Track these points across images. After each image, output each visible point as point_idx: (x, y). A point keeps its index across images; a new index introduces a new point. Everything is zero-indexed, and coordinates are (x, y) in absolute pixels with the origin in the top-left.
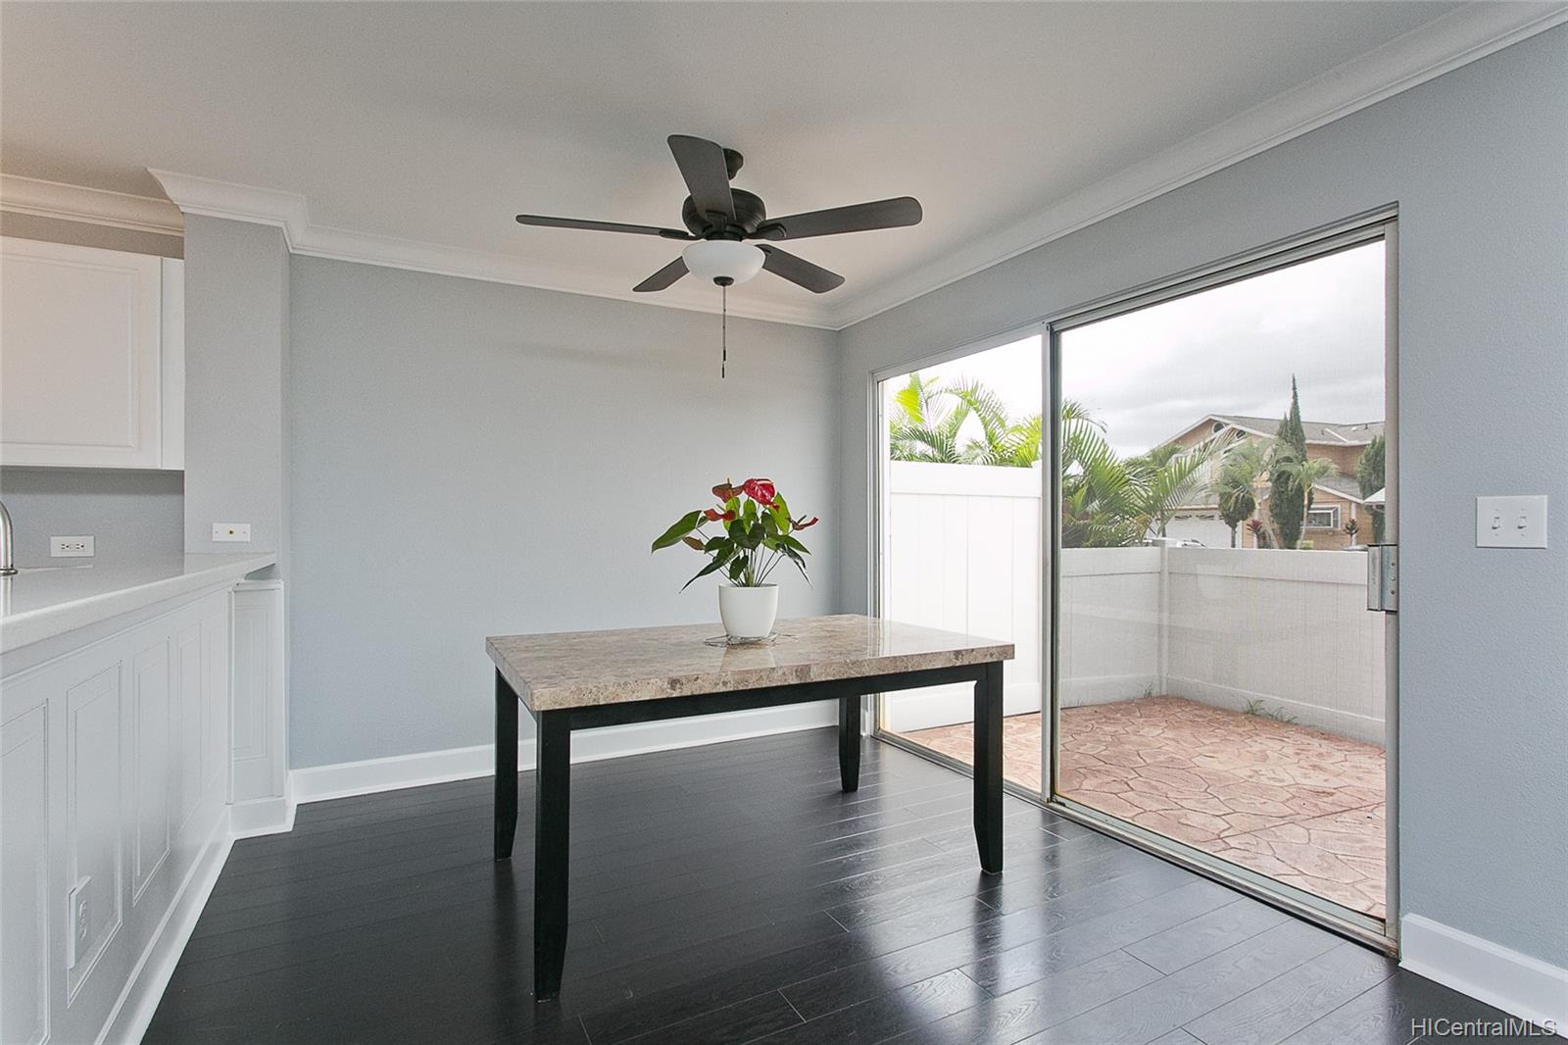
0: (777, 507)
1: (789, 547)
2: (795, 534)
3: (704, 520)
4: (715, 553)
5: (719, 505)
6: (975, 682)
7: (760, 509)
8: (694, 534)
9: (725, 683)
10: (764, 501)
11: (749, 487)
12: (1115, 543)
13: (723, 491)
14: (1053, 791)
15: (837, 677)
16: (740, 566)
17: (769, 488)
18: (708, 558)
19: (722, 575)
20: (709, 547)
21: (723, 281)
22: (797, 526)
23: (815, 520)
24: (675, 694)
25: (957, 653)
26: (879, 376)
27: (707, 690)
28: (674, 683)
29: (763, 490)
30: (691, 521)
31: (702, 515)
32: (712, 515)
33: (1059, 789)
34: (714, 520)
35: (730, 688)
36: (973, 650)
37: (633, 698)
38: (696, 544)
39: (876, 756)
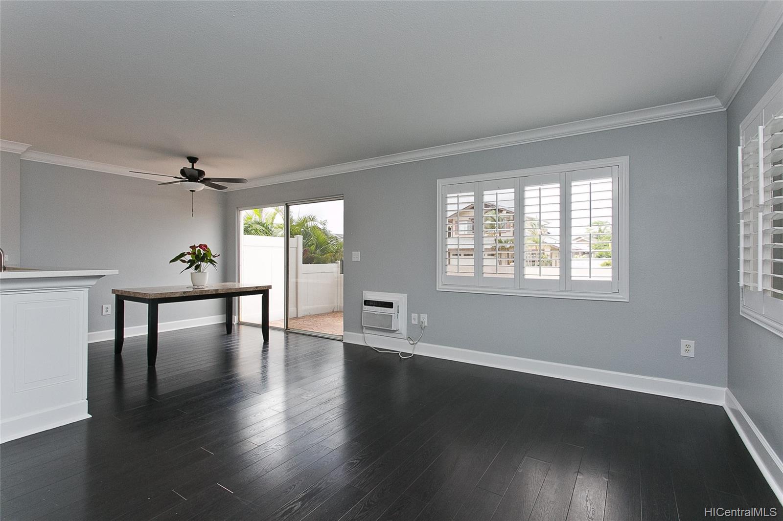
0: (208, 252)
1: (212, 262)
2: (213, 259)
3: (186, 254)
4: (189, 264)
5: (190, 250)
6: (262, 295)
7: (202, 252)
8: (183, 258)
10: (204, 250)
11: (200, 246)
12: (324, 262)
13: (193, 247)
14: (287, 327)
16: (197, 267)
17: (206, 246)
18: (188, 265)
19: (192, 269)
20: (188, 262)
21: (193, 191)
22: (214, 257)
23: (219, 255)
24: (185, 295)
25: (256, 287)
26: (240, 209)
29: (204, 247)
30: (183, 255)
31: (186, 253)
32: (189, 253)
33: (289, 327)
34: (189, 254)
35: (198, 294)
36: (260, 286)
37: (174, 296)
38: (184, 261)
39: (238, 330)
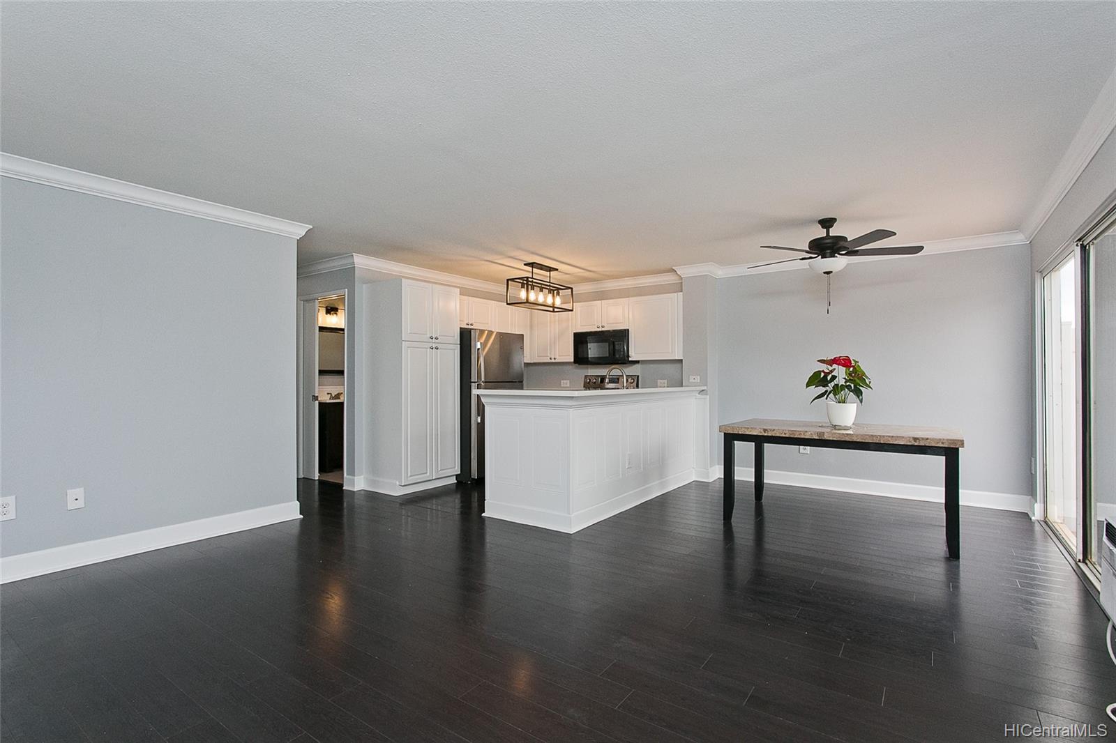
9: (785, 434)
14: (1085, 555)
15: (839, 439)
17: (848, 360)
21: (828, 273)
27: (778, 435)
28: (765, 430)
29: (844, 361)
36: (927, 439)
